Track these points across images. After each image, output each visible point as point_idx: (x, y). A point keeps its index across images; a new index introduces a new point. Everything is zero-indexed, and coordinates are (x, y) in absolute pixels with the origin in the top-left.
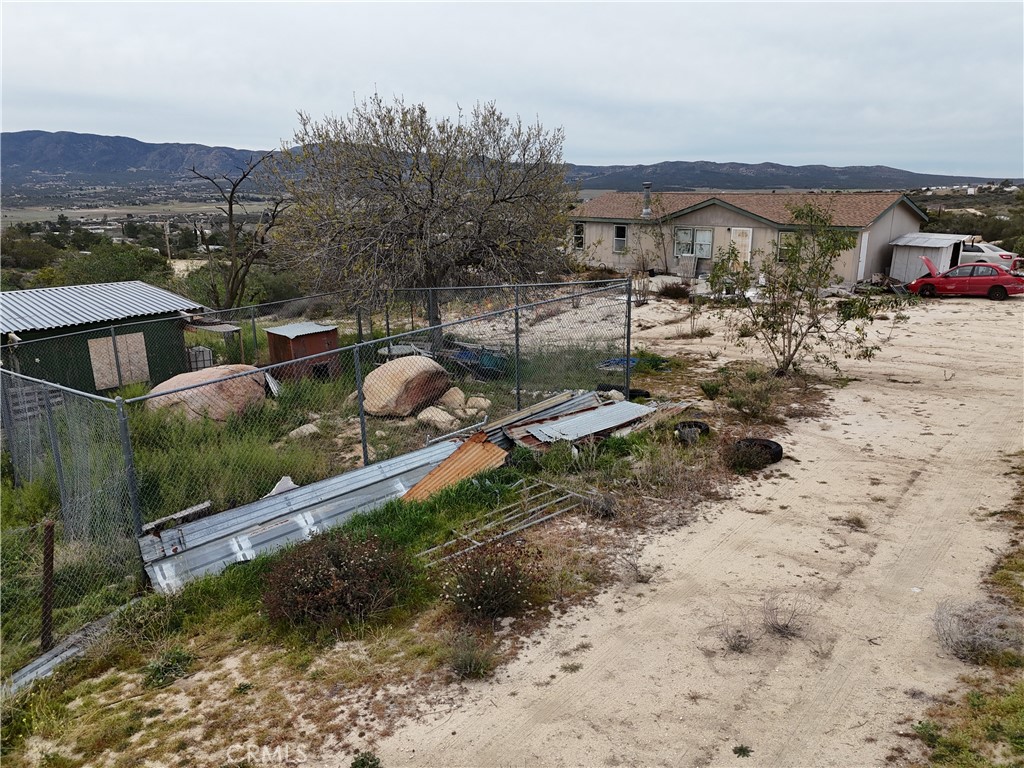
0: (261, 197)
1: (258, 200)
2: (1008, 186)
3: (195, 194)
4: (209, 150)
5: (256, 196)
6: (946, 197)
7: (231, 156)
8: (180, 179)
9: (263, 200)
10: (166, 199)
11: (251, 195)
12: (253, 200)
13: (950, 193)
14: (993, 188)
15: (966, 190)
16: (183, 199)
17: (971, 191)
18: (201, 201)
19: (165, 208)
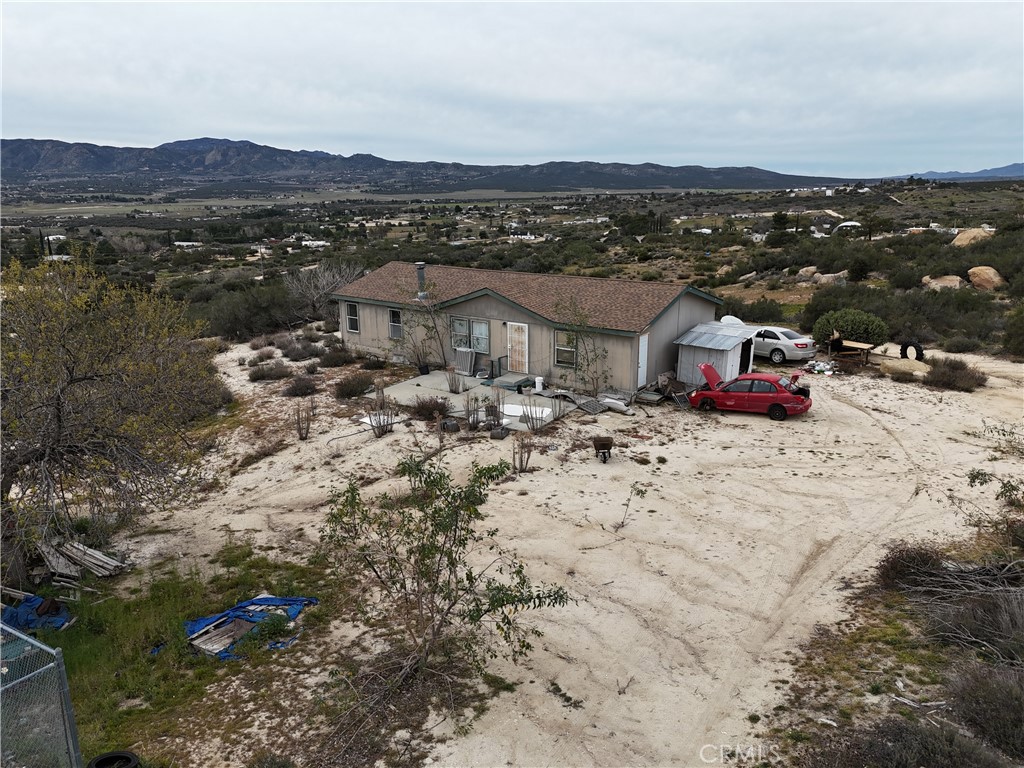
0: (128, 197)
1: (124, 200)
2: (862, 188)
3: (53, 194)
4: (67, 146)
5: (122, 196)
6: (808, 199)
7: (94, 153)
8: (35, 178)
9: (131, 200)
10: (19, 200)
11: (116, 195)
12: (119, 200)
13: (811, 195)
14: (848, 189)
15: (824, 192)
16: (39, 200)
17: (829, 193)
18: (59, 201)
19: (19, 210)
